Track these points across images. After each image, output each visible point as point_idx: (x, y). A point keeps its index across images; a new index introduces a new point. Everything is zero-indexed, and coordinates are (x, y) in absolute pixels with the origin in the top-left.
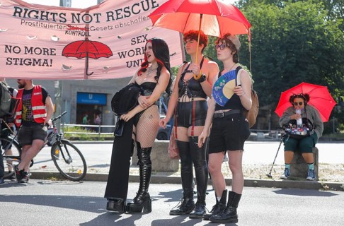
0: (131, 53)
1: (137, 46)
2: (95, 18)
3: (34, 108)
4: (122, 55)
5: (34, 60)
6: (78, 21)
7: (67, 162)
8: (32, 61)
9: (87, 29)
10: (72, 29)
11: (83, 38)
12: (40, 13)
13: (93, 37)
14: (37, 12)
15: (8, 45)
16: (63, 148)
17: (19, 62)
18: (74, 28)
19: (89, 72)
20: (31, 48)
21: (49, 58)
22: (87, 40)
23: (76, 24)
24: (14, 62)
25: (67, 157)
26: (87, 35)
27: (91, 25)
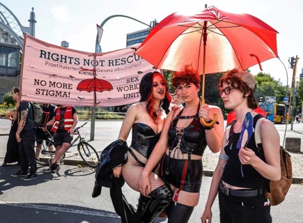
0: (126, 88)
1: (131, 83)
2: (100, 63)
3: (66, 120)
4: (120, 89)
5: (57, 92)
6: (88, 64)
7: (87, 156)
8: (55, 93)
9: (94, 70)
10: (84, 70)
11: (92, 77)
12: (60, 56)
13: (99, 76)
14: (58, 55)
15: (37, 79)
16: (85, 147)
17: (45, 93)
18: (85, 70)
19: (97, 102)
20: (54, 83)
21: (67, 90)
22: (95, 78)
23: (86, 67)
24: (41, 92)
25: (87, 152)
26: (94, 74)
27: (97, 67)
